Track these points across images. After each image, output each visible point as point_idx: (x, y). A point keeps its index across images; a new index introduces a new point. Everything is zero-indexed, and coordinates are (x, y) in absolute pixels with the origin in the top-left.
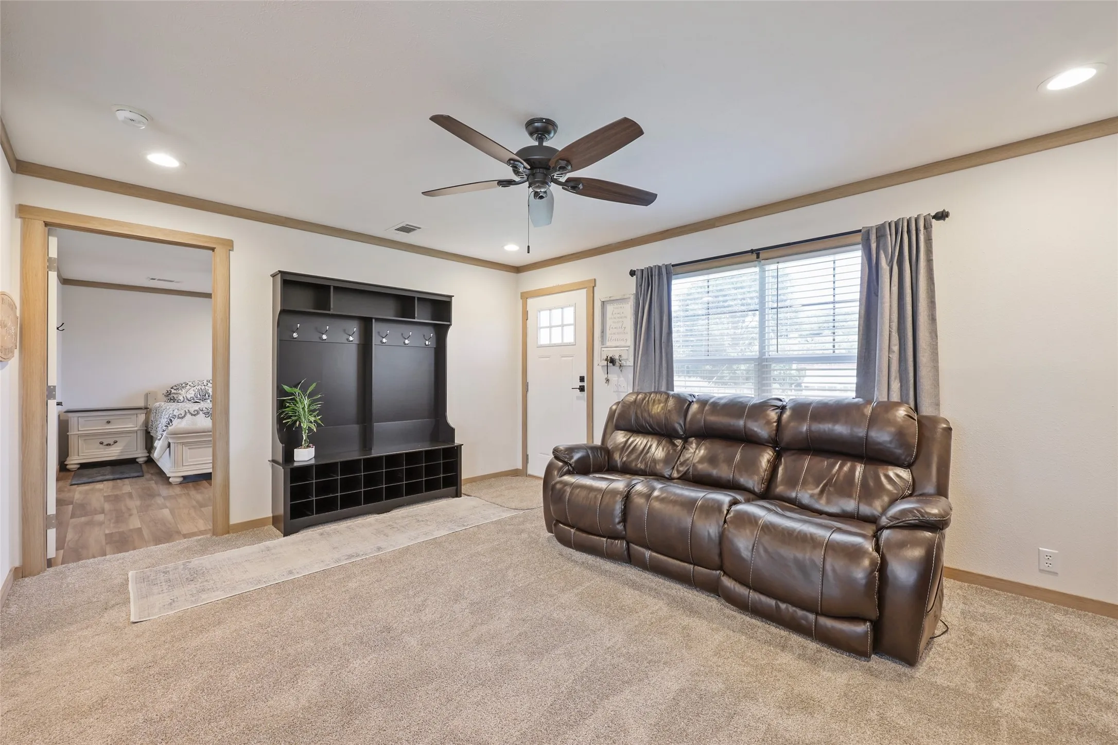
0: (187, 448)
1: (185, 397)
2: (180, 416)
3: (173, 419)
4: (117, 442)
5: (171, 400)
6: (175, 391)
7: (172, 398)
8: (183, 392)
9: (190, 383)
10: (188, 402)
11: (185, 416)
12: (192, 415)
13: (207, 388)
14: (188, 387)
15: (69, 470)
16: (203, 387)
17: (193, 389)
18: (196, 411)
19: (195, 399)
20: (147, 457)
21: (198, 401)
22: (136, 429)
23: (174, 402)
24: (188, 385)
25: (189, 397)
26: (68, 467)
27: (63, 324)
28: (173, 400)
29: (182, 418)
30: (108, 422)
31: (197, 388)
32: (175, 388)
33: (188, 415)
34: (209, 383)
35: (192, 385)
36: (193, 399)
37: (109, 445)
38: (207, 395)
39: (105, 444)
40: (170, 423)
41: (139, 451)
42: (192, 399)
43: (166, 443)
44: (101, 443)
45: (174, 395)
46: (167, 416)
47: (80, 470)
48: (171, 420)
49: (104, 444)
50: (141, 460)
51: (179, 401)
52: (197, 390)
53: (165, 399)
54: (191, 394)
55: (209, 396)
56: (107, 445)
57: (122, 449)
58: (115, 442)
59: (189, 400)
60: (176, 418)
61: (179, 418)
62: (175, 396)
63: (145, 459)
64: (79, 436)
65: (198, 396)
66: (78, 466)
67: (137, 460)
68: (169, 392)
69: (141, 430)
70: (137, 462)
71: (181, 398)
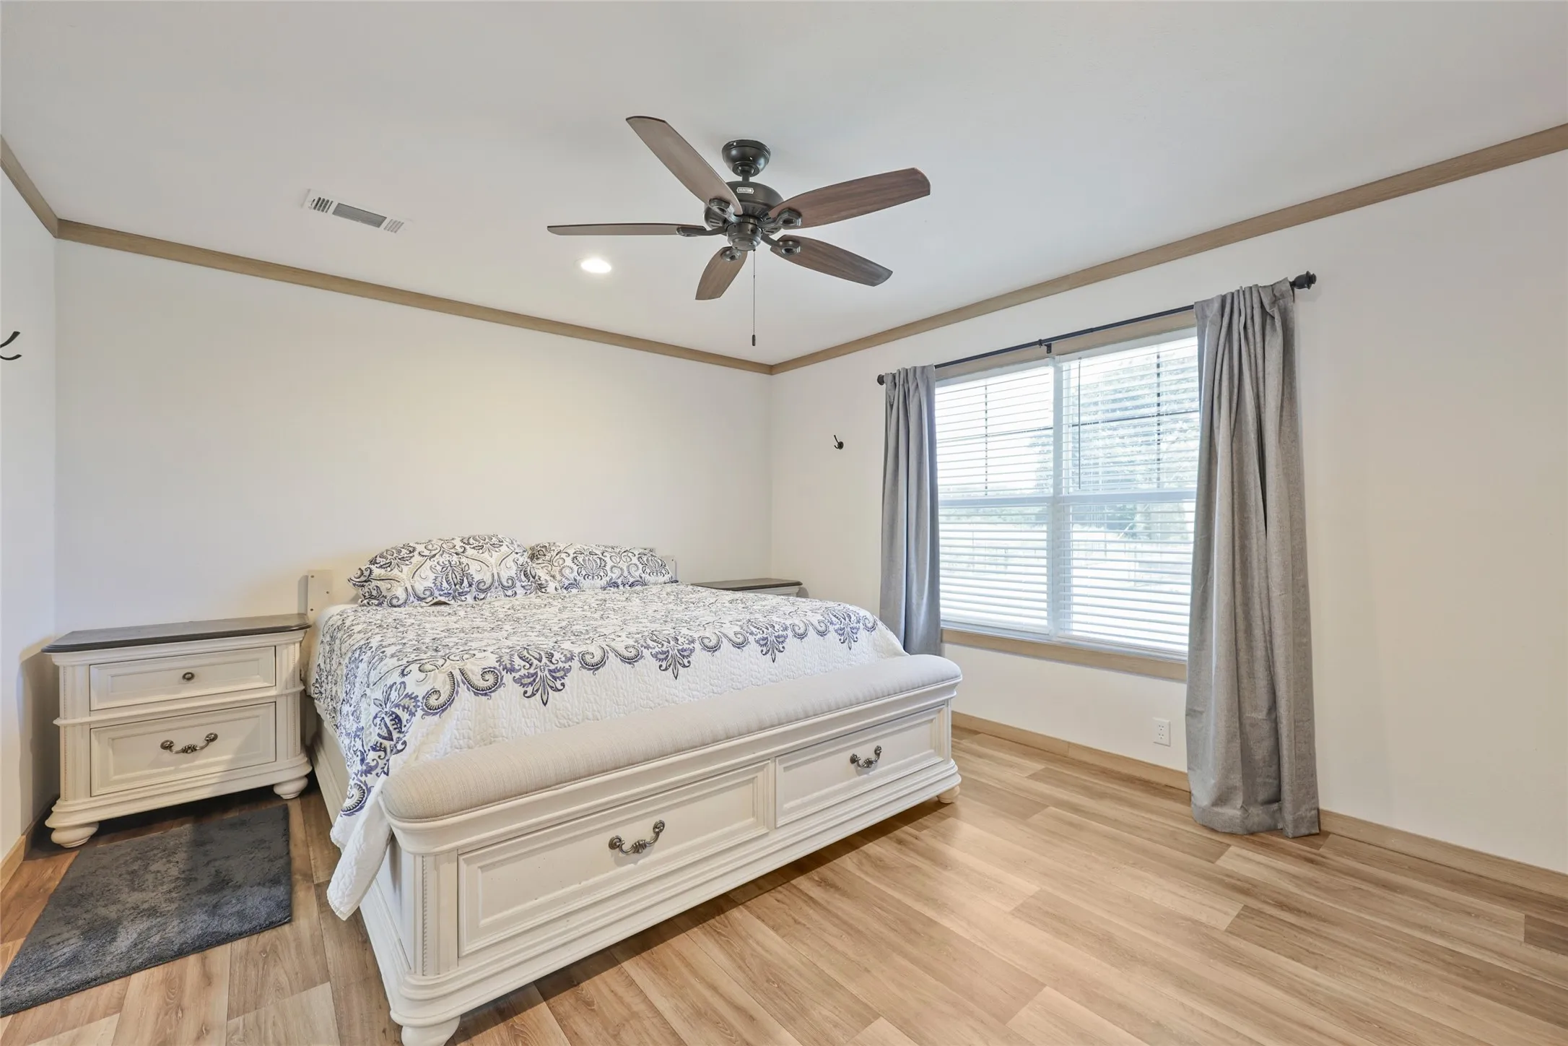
0: (475, 866)
1: (410, 590)
2: (433, 701)
3: (404, 716)
4: (215, 737)
5: (371, 597)
6: (382, 571)
7: (374, 593)
8: (403, 573)
9: (420, 548)
10: (416, 603)
11: (450, 701)
12: (479, 691)
13: (464, 560)
14: (417, 559)
15: (60, 849)
16: (455, 558)
17: (429, 563)
18: (491, 670)
19: (437, 593)
20: (307, 776)
21: (443, 599)
22: (273, 692)
23: (380, 604)
24: (416, 553)
25: (420, 588)
26: (56, 837)
27: (16, 334)
28: (376, 598)
29: (443, 708)
30: (189, 677)
31: (441, 560)
32: (383, 561)
33: (464, 694)
34: (467, 547)
35: (427, 553)
36: (432, 595)
37: (190, 749)
38: (466, 582)
39: (177, 747)
40: (395, 735)
41: (284, 762)
42: (428, 593)
43: (383, 836)
44: (167, 746)
45: (379, 583)
46: (378, 694)
47: (101, 846)
48: (397, 719)
49: (175, 748)
50: (288, 790)
51: (394, 602)
52: (439, 568)
53: (353, 592)
54: (425, 580)
55: (470, 586)
56: (185, 751)
57: (232, 761)
58: (211, 739)
59: (420, 599)
60: (420, 713)
61: (431, 711)
62: (383, 586)
63: (301, 784)
64: (91, 728)
65: (445, 584)
66: (92, 830)
67: (278, 790)
68: (367, 573)
69: (287, 695)
70: (279, 797)
71: (400, 593)
